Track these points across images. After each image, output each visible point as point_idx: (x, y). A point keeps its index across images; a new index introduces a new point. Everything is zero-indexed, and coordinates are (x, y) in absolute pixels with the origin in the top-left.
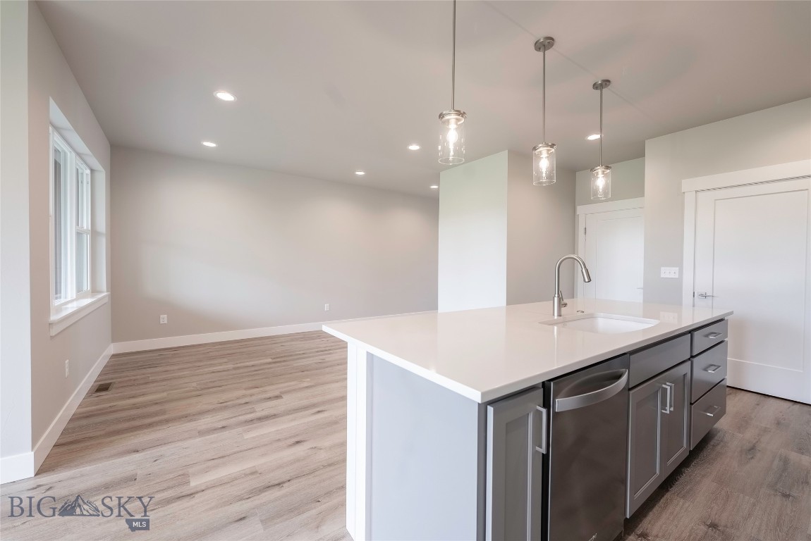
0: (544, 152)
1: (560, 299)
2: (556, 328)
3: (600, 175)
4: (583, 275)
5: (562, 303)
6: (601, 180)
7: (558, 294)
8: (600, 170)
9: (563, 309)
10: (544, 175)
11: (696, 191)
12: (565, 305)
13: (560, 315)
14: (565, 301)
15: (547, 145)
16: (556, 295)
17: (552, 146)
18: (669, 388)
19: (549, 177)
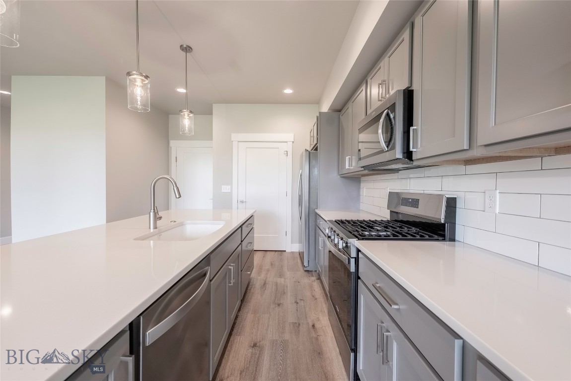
0: (138, 79)
1: (155, 214)
2: (152, 242)
3: (186, 117)
4: (175, 193)
5: (158, 216)
6: (186, 121)
7: (154, 209)
8: (186, 113)
9: (158, 222)
10: (139, 103)
11: (238, 142)
12: (160, 218)
13: (155, 227)
14: (161, 214)
15: (141, 75)
16: (152, 211)
17: (147, 77)
18: (232, 268)
19: (144, 105)
